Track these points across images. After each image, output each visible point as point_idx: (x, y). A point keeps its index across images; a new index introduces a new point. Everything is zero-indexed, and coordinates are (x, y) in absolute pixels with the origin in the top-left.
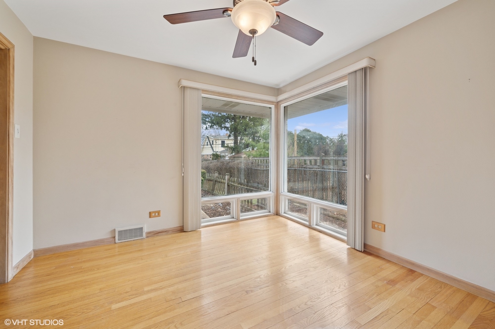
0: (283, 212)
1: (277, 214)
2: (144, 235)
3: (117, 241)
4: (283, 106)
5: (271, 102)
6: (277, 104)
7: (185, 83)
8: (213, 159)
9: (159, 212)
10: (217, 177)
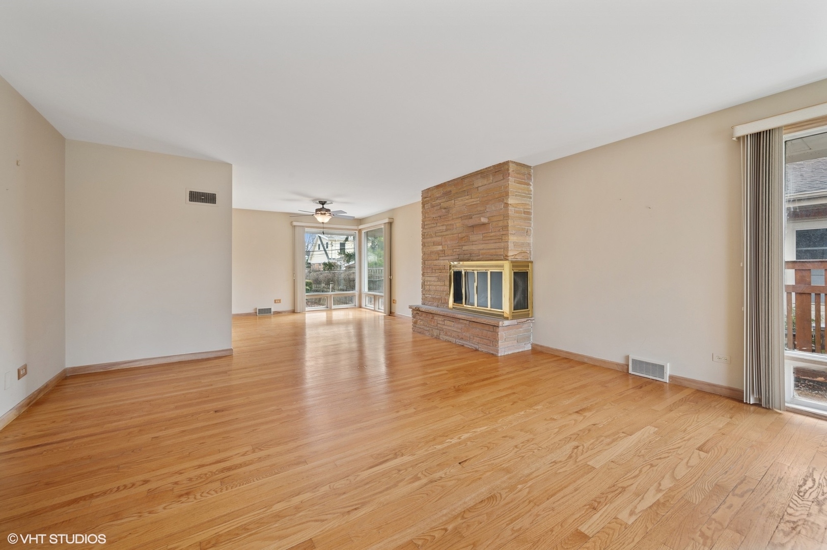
0: (364, 305)
1: (360, 307)
2: (272, 313)
3: (258, 314)
4: (363, 232)
5: (356, 230)
6: (360, 231)
7: (295, 224)
8: (324, 270)
9: (280, 300)
10: (324, 287)
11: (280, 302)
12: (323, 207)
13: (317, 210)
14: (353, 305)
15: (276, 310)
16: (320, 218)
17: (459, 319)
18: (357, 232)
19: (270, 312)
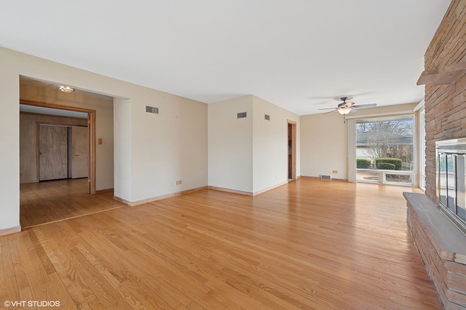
3: (322, 179)
9: (337, 171)
11: (337, 173)
12: (344, 102)
13: (340, 105)
14: (411, 184)
15: (333, 178)
16: (342, 111)
18: (414, 115)
19: (330, 179)
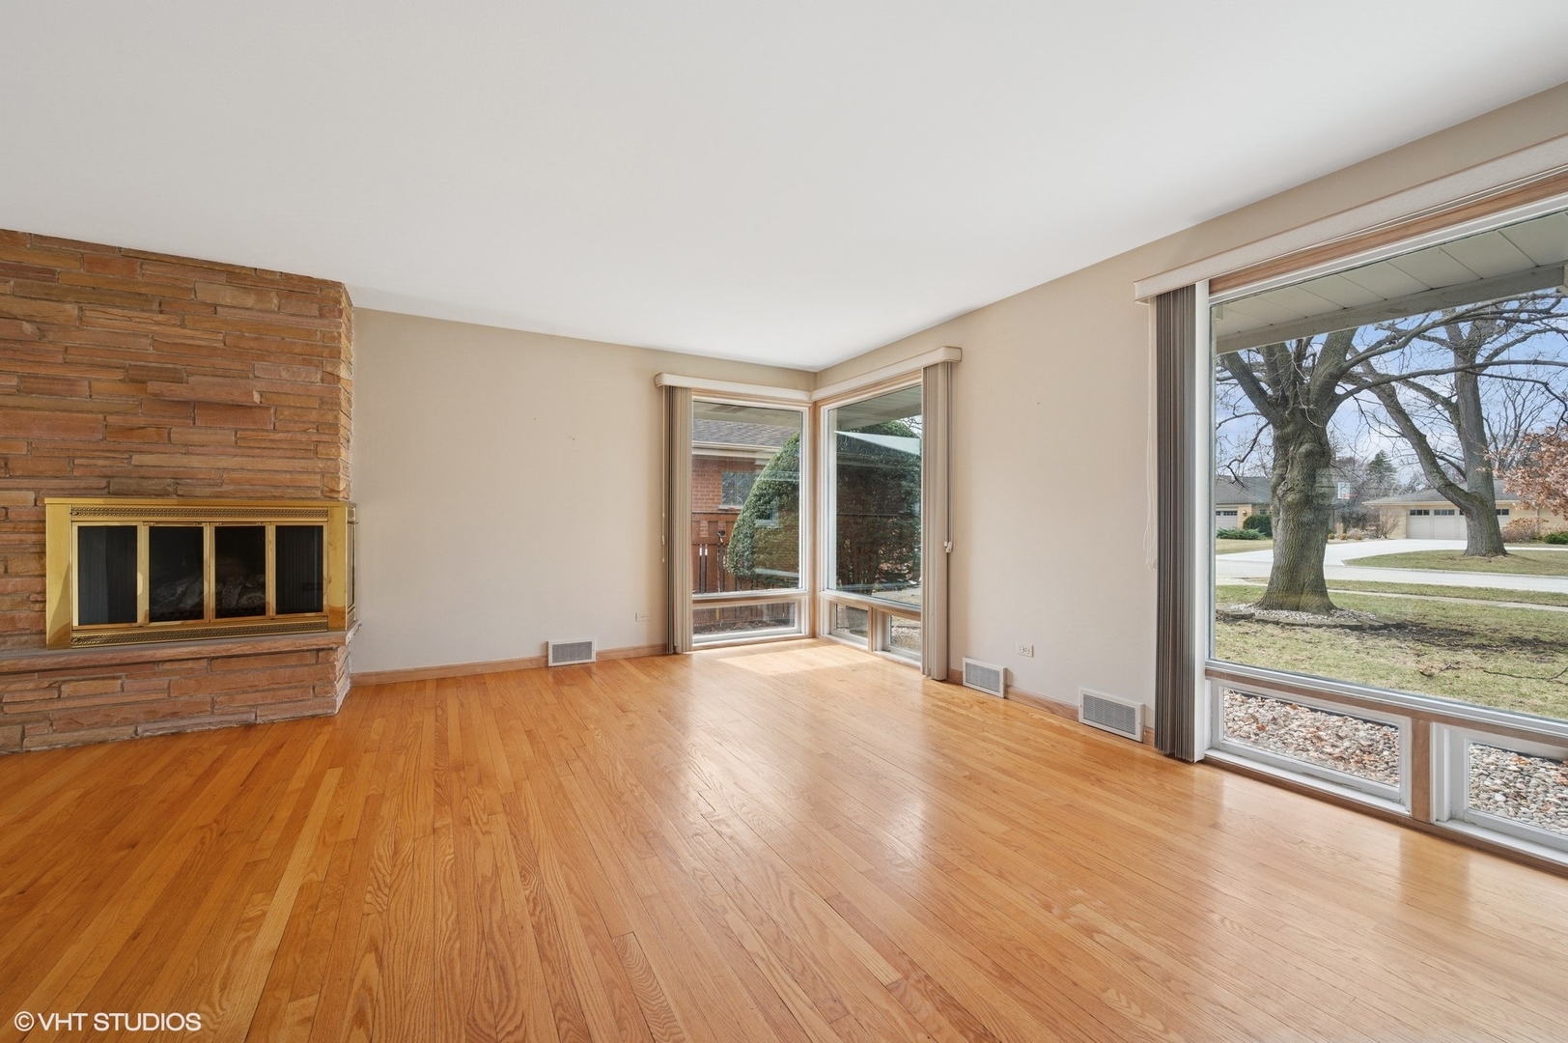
17: (154, 662)
